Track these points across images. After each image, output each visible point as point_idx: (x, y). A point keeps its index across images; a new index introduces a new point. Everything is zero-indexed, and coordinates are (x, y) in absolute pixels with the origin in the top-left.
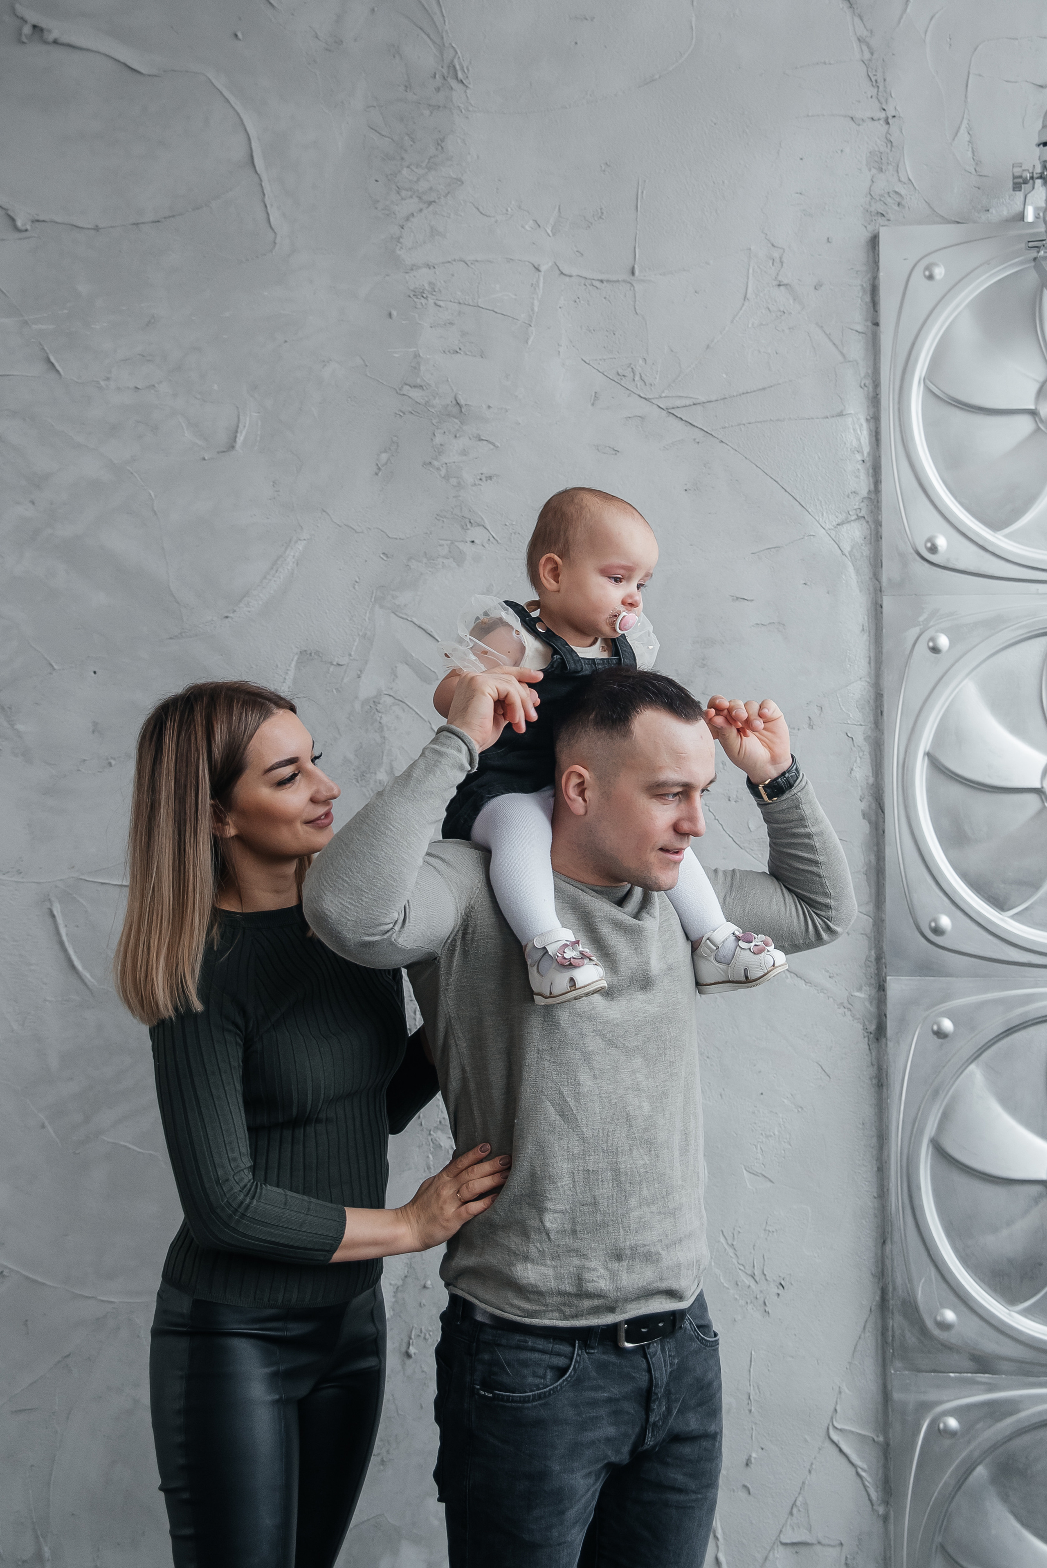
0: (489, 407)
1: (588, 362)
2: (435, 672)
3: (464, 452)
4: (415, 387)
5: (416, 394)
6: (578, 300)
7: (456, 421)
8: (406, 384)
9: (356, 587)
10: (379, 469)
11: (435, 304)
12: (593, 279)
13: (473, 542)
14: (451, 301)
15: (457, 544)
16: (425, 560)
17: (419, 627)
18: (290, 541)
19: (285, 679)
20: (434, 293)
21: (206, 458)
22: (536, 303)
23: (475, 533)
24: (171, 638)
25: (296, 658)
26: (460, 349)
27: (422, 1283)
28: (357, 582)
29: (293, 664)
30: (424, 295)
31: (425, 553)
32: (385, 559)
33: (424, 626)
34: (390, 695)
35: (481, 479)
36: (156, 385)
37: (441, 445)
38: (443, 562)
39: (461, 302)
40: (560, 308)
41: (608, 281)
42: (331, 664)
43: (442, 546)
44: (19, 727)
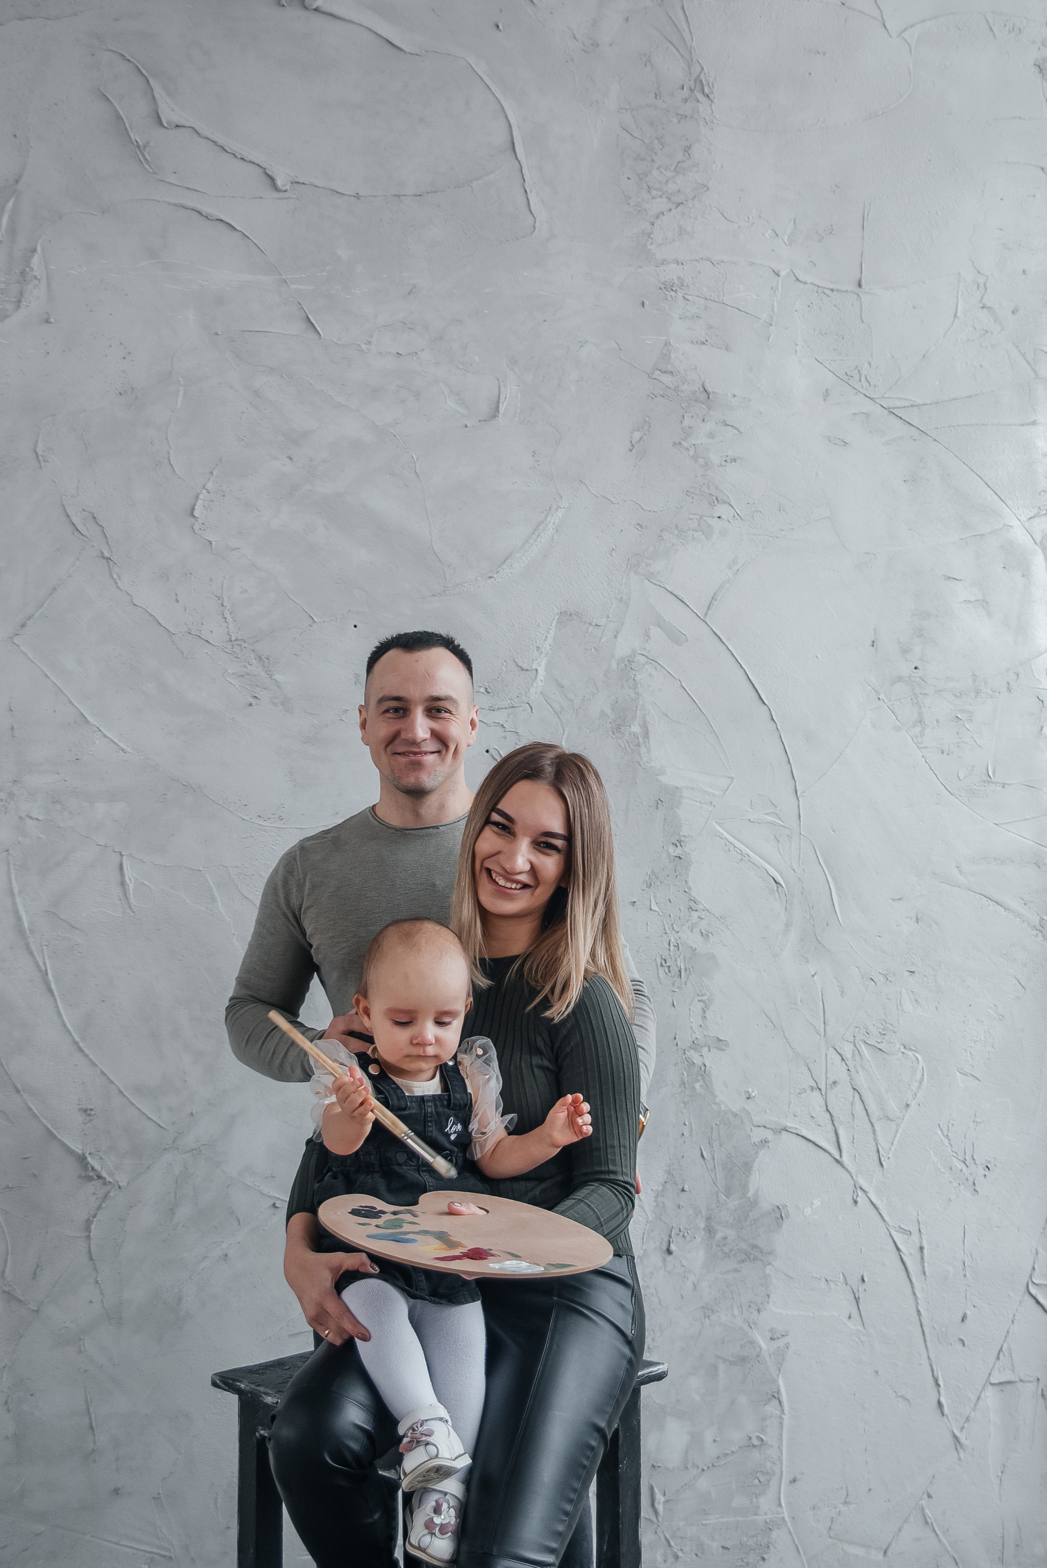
0: (734, 396)
1: (820, 361)
2: (685, 635)
3: (711, 435)
4: (665, 372)
5: (666, 379)
6: (811, 305)
7: (704, 406)
8: (657, 369)
9: (613, 554)
10: (633, 446)
11: (684, 297)
12: (825, 288)
13: (719, 517)
14: (698, 296)
15: (705, 518)
16: (676, 532)
17: (671, 593)
18: (550, 508)
19: (547, 637)
20: (683, 288)
21: (468, 426)
22: (775, 304)
23: (722, 510)
24: (434, 595)
25: (556, 618)
26: (706, 341)
27: (680, 1187)
28: (613, 549)
29: (555, 622)
30: (674, 289)
31: (677, 526)
32: (640, 529)
33: (676, 592)
34: (643, 655)
35: (726, 461)
36: (419, 353)
37: (690, 427)
38: (693, 535)
39: (707, 298)
40: (796, 311)
41: (838, 290)
42: (591, 625)
43: (692, 519)
44: (277, 677)
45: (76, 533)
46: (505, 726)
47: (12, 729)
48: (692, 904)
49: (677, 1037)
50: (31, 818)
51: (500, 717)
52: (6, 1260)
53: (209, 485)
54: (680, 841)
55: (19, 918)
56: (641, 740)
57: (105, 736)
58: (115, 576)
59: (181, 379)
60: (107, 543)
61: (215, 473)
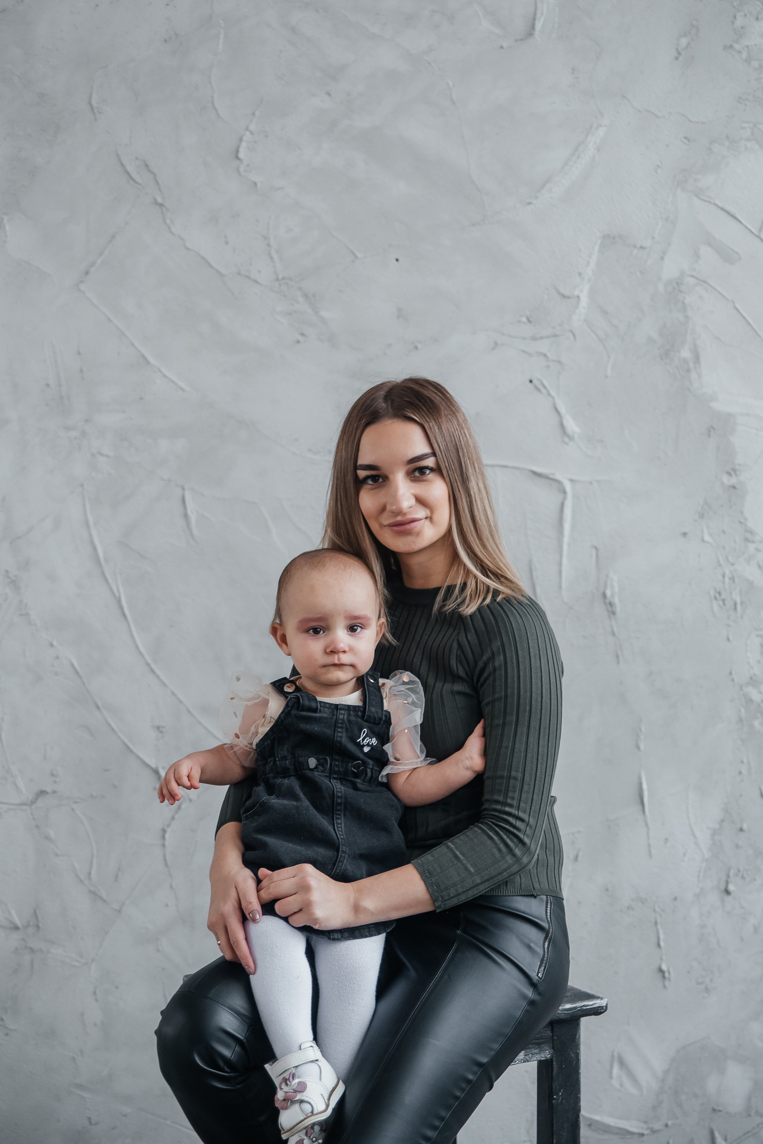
2: (737, 253)
9: (659, 171)
10: (679, 53)
16: (727, 143)
17: (722, 209)
18: (591, 127)
19: (589, 262)
21: (504, 46)
24: (473, 225)
25: (599, 242)
27: (739, 827)
28: (658, 166)
29: (597, 248)
31: (727, 137)
32: (686, 142)
33: (727, 208)
34: (693, 276)
37: (742, 28)
38: (746, 145)
42: (635, 246)
43: (743, 128)
44: (324, 314)
45: (131, 182)
46: (548, 354)
47: (81, 371)
48: (748, 535)
49: (733, 673)
50: (102, 455)
51: (543, 346)
52: (91, 863)
53: (252, 127)
54: (734, 470)
55: (95, 549)
56: (691, 365)
57: (165, 376)
58: (168, 221)
59: (221, 22)
60: (160, 190)
61: (257, 113)
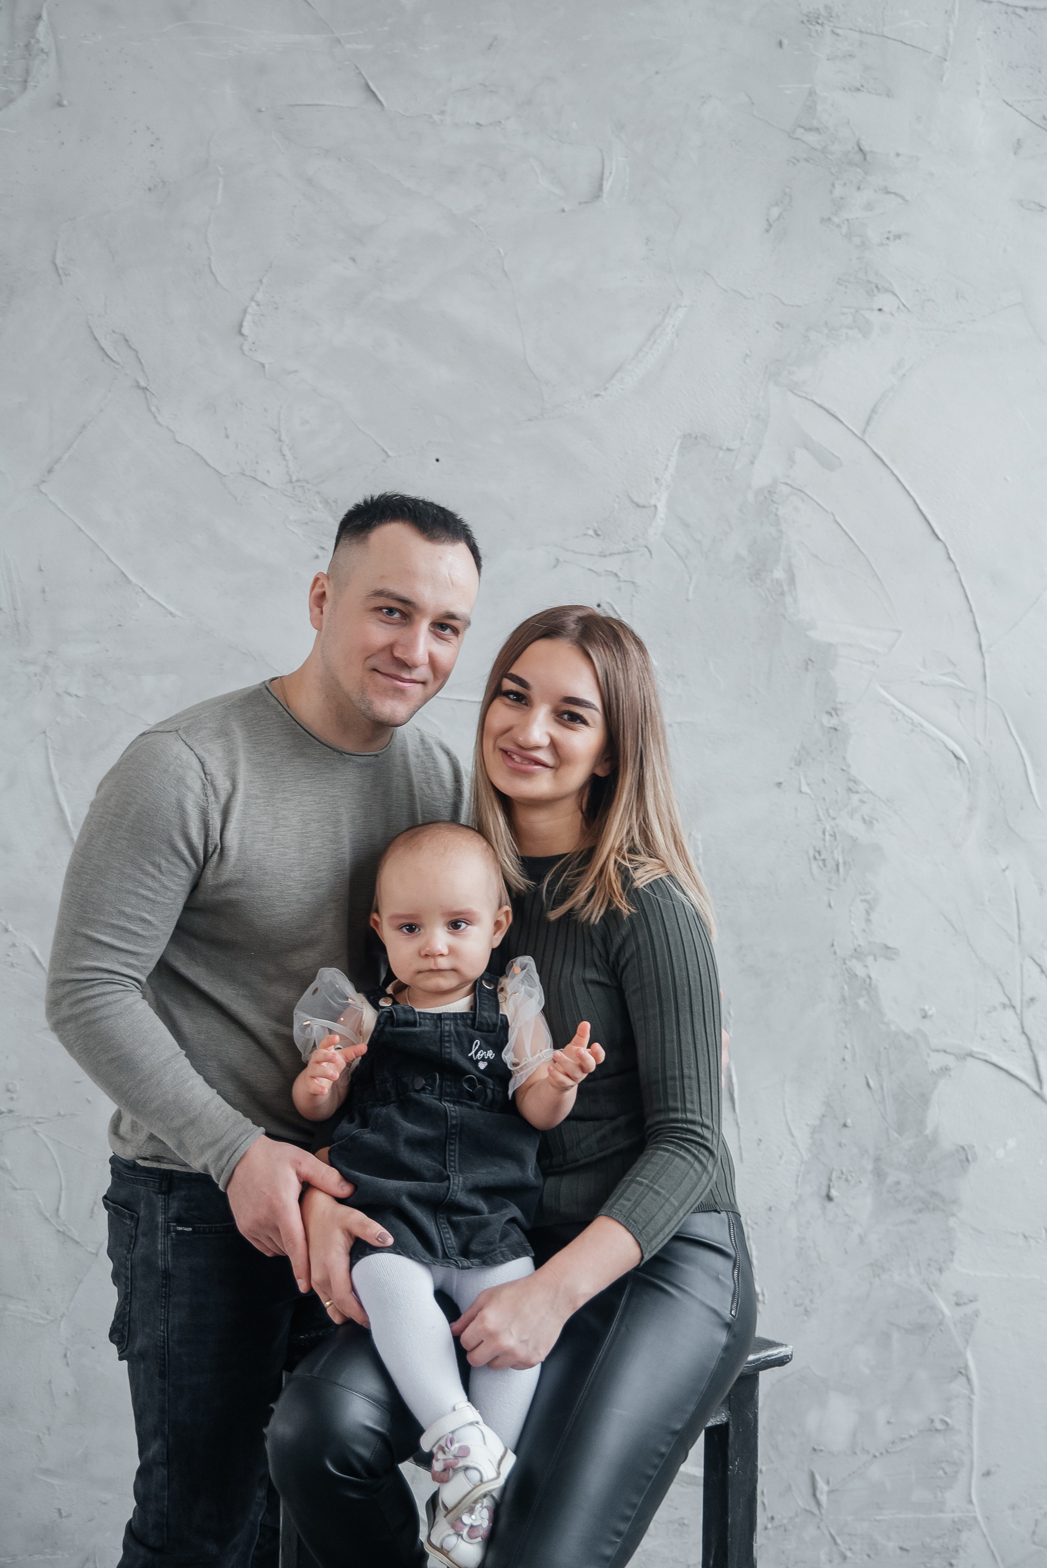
0: (898, 155)
1: (1010, 103)
2: (838, 458)
3: (869, 207)
4: (810, 129)
5: (812, 138)
6: (998, 31)
7: (859, 170)
8: (800, 126)
9: (748, 361)
10: (770, 225)
11: (833, 32)
12: (1016, 7)
13: (880, 310)
14: (851, 29)
15: (862, 312)
16: (825, 331)
17: (821, 406)
18: (668, 308)
19: (667, 466)
20: (831, 19)
21: (566, 210)
22: (951, 33)
23: (884, 300)
24: (530, 420)
25: (679, 442)
26: (862, 86)
27: (842, 1122)
28: (747, 355)
29: (676, 449)
30: (820, 21)
31: (826, 323)
32: (780, 328)
33: (826, 405)
34: (787, 484)
35: (888, 238)
36: (503, 122)
37: (842, 198)
38: (847, 333)
39: (863, 30)
40: (978, 39)
41: (1034, 9)
42: (721, 448)
43: (843, 314)
45: (107, 360)
46: (619, 574)
47: (44, 591)
48: (851, 785)
49: (835, 944)
50: (70, 694)
51: (613, 564)
53: (259, 297)
54: (835, 709)
55: (61, 810)
56: (786, 588)
57: (150, 598)
58: (154, 409)
59: (220, 168)
60: (143, 370)
61: (265, 281)
